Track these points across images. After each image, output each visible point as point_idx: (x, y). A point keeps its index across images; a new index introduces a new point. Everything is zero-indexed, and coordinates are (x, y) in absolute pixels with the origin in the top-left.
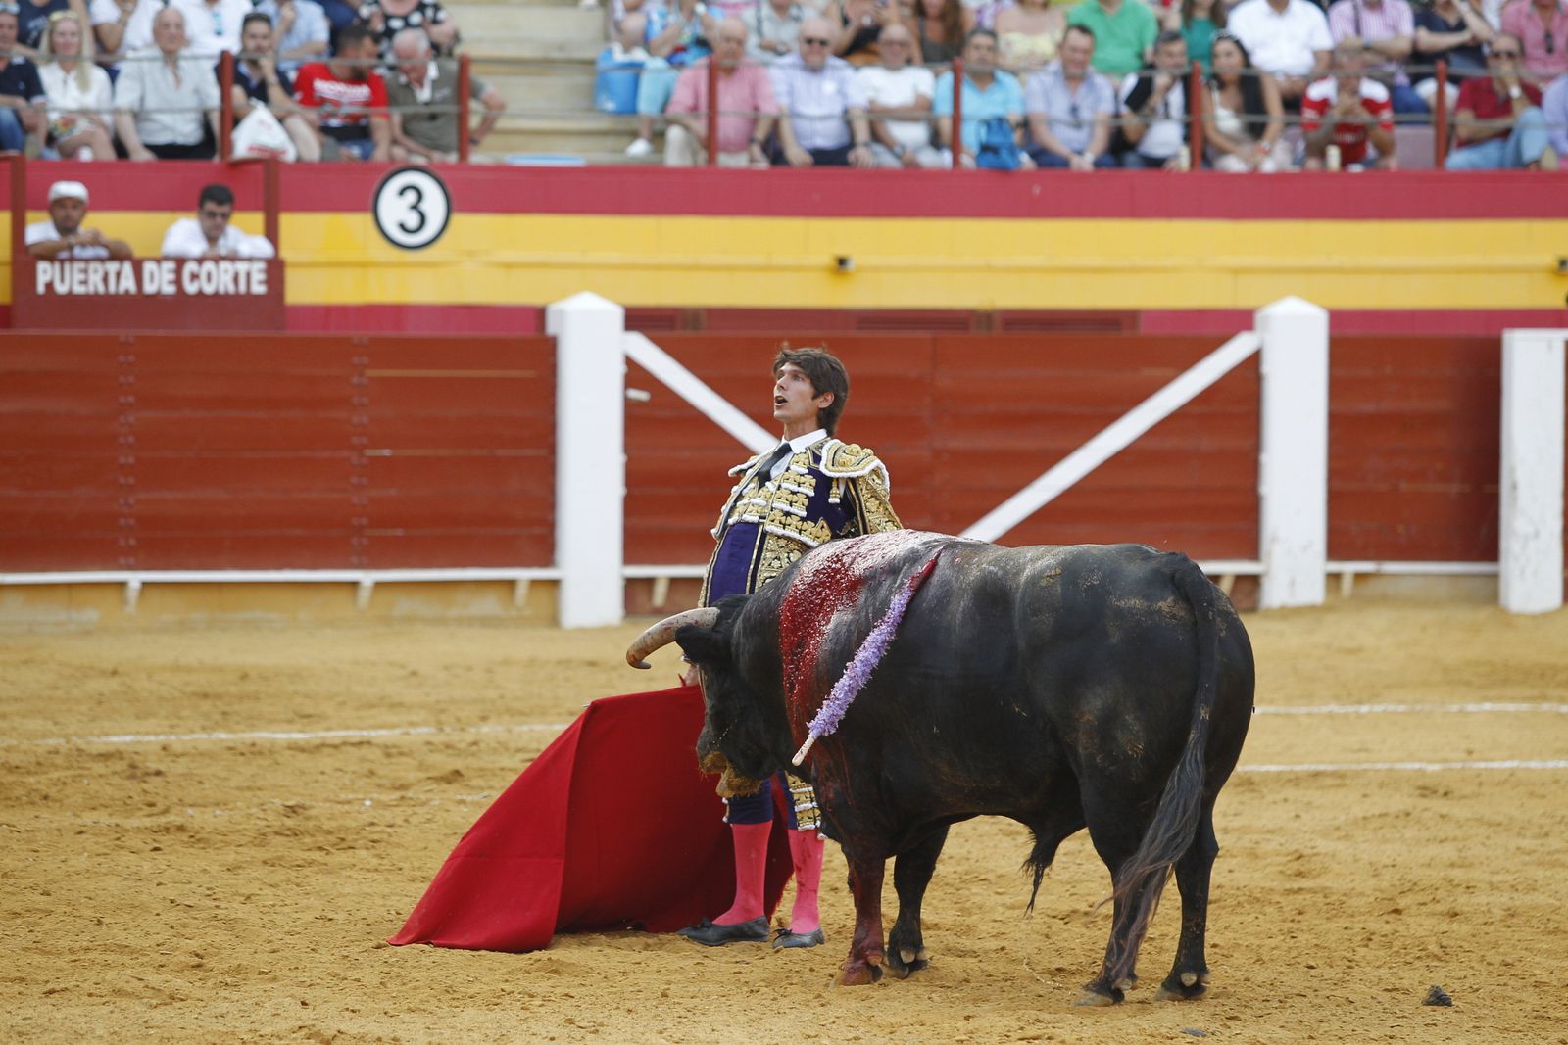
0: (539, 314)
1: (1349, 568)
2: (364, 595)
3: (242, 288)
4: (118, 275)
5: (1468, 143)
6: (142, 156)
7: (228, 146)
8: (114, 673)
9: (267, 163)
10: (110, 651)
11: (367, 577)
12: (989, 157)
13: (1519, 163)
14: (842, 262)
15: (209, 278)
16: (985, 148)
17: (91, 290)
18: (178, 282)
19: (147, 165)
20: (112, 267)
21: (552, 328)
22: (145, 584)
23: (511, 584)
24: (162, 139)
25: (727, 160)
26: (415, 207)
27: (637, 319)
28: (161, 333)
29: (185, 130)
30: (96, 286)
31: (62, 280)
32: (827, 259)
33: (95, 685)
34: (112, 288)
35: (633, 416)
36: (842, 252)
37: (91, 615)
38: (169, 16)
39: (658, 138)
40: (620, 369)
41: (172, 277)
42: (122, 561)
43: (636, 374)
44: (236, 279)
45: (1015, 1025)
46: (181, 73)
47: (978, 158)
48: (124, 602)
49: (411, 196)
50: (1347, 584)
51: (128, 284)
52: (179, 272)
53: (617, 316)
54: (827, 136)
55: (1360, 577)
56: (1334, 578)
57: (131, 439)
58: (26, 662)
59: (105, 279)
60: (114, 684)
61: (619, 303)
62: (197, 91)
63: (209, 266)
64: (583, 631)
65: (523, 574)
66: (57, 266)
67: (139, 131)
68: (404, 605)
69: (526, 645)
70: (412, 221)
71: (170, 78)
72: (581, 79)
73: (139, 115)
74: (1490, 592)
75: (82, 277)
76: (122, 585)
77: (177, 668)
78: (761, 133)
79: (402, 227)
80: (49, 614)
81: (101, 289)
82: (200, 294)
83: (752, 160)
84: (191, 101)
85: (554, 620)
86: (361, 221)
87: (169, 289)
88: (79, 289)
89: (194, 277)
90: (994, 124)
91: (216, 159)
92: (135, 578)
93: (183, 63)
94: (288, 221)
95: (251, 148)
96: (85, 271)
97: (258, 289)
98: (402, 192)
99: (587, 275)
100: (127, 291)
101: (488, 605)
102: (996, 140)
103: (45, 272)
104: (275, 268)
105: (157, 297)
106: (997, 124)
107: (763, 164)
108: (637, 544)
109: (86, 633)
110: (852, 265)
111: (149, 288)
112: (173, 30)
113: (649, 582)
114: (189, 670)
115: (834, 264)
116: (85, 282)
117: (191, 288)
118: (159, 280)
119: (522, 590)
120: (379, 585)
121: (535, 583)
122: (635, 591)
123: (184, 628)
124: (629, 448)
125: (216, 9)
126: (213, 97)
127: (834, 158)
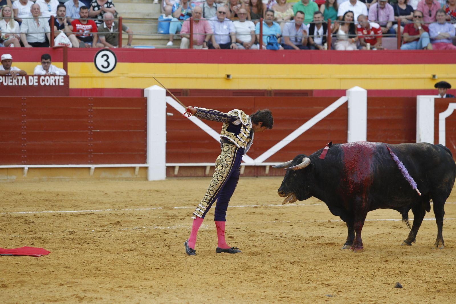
0: (142, 91)
2: (92, 171)
3: (57, 84)
4: (21, 80)
5: (407, 42)
6: (28, 46)
7: (53, 43)
8: (20, 194)
9: (64, 48)
10: (19, 188)
11: (93, 166)
12: (270, 46)
13: (422, 48)
14: (228, 76)
15: (47, 81)
16: (269, 44)
17: (14, 84)
18: (39, 82)
19: (30, 48)
20: (20, 78)
21: (145, 95)
22: (29, 168)
23: (134, 168)
24: (34, 41)
25: (196, 47)
26: (106, 61)
27: (170, 93)
28: (34, 97)
29: (41, 39)
31: (5, 82)
32: (224, 76)
33: (15, 197)
34: (20, 84)
35: (169, 121)
36: (228, 74)
37: (14, 177)
38: (35, 6)
40: (166, 107)
41: (37, 81)
42: (23, 162)
43: (169, 108)
44: (55, 81)
45: (278, 294)
46: (39, 23)
47: (267, 46)
48: (23, 173)
49: (105, 58)
51: (24, 82)
52: (39, 79)
53: (164, 91)
54: (224, 40)
57: (25, 127)
59: (18, 81)
60: (20, 197)
61: (165, 88)
62: (44, 28)
63: (47, 77)
64: (154, 182)
65: (137, 166)
67: (27, 39)
68: (104, 174)
69: (138, 185)
70: (106, 64)
71: (36, 24)
72: (154, 24)
73: (27, 35)
75: (11, 81)
76: (23, 168)
77: (38, 192)
78: (207, 39)
79: (103, 66)
80: (2, 177)
81: (17, 84)
82: (45, 85)
83: (203, 47)
84: (42, 31)
85: (146, 179)
86: (91, 65)
87: (37, 84)
88: (10, 84)
89: (43, 81)
90: (272, 37)
91: (50, 47)
92: (26, 167)
93: (39, 20)
94: (70, 65)
95: (59, 44)
96: (12, 79)
97: (62, 84)
98: (102, 56)
100: (24, 84)
101: (127, 174)
102: (272, 41)
103: (1, 79)
104: (66, 78)
105: (33, 86)
107: (206, 48)
108: (170, 156)
109: (12, 182)
110: (231, 77)
111: (30, 84)
112: (37, 10)
113: (174, 167)
114: (42, 193)
115: (226, 77)
116: (12, 82)
117: (42, 84)
118: (33, 82)
119: (137, 170)
120: (96, 168)
121: (140, 168)
122: (169, 170)
123: (40, 180)
124: (168, 129)
125: (49, 4)
126: (48, 29)
127: (226, 46)
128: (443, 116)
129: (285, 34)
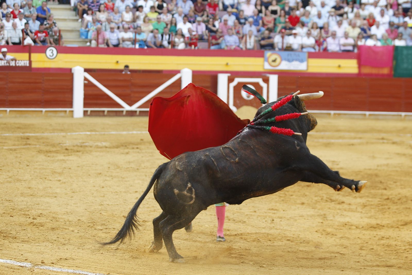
0: (70, 70)
2: (43, 113)
3: (25, 65)
5: (213, 45)
6: (11, 44)
7: (23, 43)
8: (5, 124)
9: (29, 46)
10: (4, 121)
11: (44, 110)
13: (221, 49)
14: (117, 62)
15: (20, 63)
17: (2, 65)
18: (15, 64)
19: (11, 46)
21: (73, 71)
22: (10, 111)
23: (66, 111)
24: (13, 41)
25: (100, 46)
26: (52, 53)
27: (86, 70)
28: (13, 72)
29: (17, 41)
32: (115, 61)
33: (2, 126)
34: (5, 65)
35: (85, 85)
36: (118, 60)
37: (2, 115)
38: (14, 23)
39: (90, 42)
40: (83, 79)
42: (6, 107)
43: (86, 79)
44: (24, 63)
47: (139, 46)
48: (7, 113)
49: (51, 51)
51: (8, 64)
52: (15, 62)
53: (83, 70)
54: (115, 43)
57: (8, 88)
59: (4, 63)
60: (5, 126)
61: (83, 68)
62: (19, 35)
63: (20, 62)
64: (77, 119)
65: (68, 109)
67: (11, 40)
68: (50, 114)
69: (68, 121)
70: (51, 55)
71: (15, 32)
72: (78, 33)
73: (11, 38)
76: (6, 111)
77: (15, 123)
78: (106, 41)
79: (50, 56)
82: (19, 66)
83: (104, 46)
84: (18, 36)
85: (72, 116)
86: (43, 55)
87: (14, 65)
89: (18, 63)
91: (22, 45)
92: (8, 109)
94: (33, 55)
95: (27, 43)
97: (28, 65)
98: (50, 50)
99: (78, 63)
101: (63, 114)
104: (30, 62)
105: (12, 66)
106: (142, 41)
107: (106, 47)
108: (86, 105)
109: (1, 118)
110: (119, 62)
111: (11, 65)
112: (15, 25)
113: (87, 111)
117: (17, 65)
118: (13, 64)
119: (68, 112)
120: (46, 111)
121: (70, 111)
122: (85, 112)
123: (16, 117)
124: (85, 90)
125: (22, 21)
126: (21, 35)
127: (116, 46)
128: (232, 85)
129: (149, 40)
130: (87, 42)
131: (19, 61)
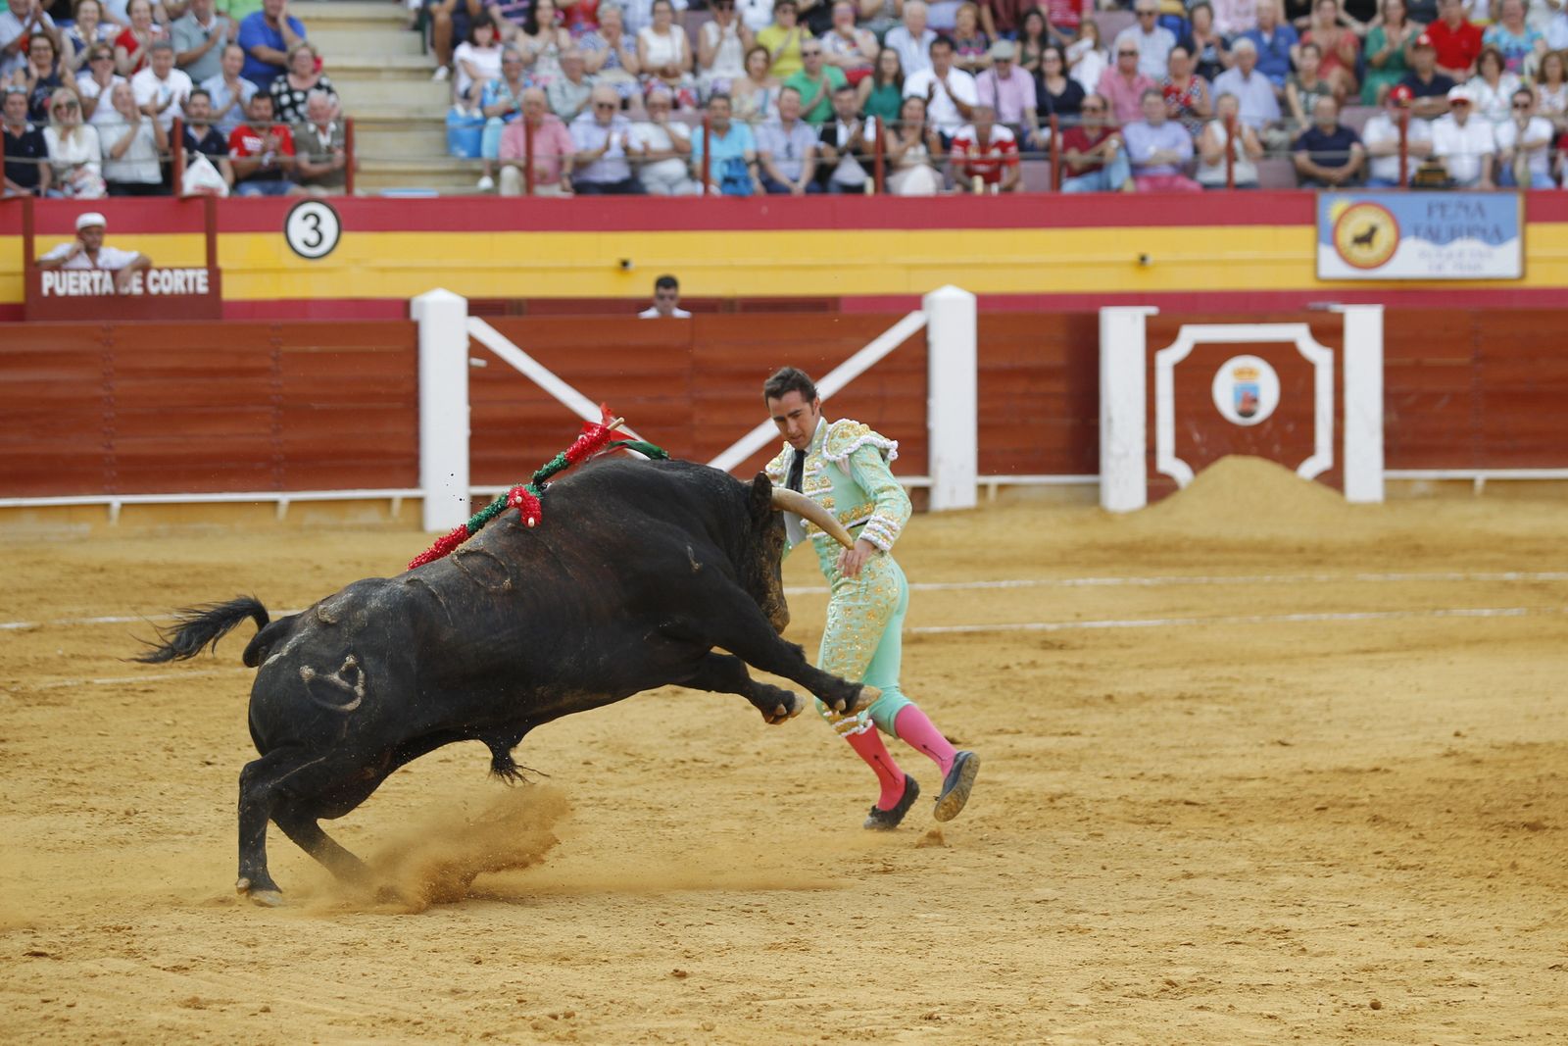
0: (406, 305)
1: (994, 480)
2: (282, 510)
3: (191, 289)
4: (101, 281)
5: (1075, 174)
8: (102, 570)
9: (208, 198)
10: (99, 554)
11: (284, 497)
12: (730, 188)
13: (1109, 190)
14: (625, 264)
15: (167, 282)
16: (728, 180)
17: (82, 291)
18: (144, 285)
21: (415, 315)
22: (124, 505)
23: (388, 501)
25: (542, 191)
26: (315, 228)
27: (478, 308)
28: (134, 323)
29: (149, 174)
30: (85, 290)
31: (61, 285)
32: (614, 262)
33: (88, 578)
34: (97, 290)
35: (475, 378)
36: (625, 256)
37: (84, 528)
39: (495, 174)
40: (464, 345)
41: (140, 281)
42: (107, 487)
43: (476, 348)
44: (186, 284)
47: (722, 187)
48: (108, 517)
49: (312, 221)
50: (992, 493)
52: (144, 278)
53: (461, 305)
55: (1001, 487)
56: (982, 489)
58: (39, 563)
59: (92, 285)
60: (101, 577)
61: (463, 296)
63: (166, 274)
65: (397, 494)
66: (57, 274)
68: (311, 517)
69: (398, 546)
70: (313, 238)
72: (435, 135)
74: (1094, 496)
75: (75, 282)
76: (107, 506)
77: (147, 565)
78: (567, 169)
79: (306, 243)
80: (55, 528)
81: (89, 291)
82: (161, 293)
83: (563, 191)
85: (420, 527)
86: (277, 238)
87: (137, 290)
88: (73, 292)
89: (156, 281)
90: (733, 162)
91: (171, 195)
92: (116, 501)
94: (224, 241)
95: (196, 188)
96: (77, 279)
97: (203, 289)
98: (305, 218)
99: (440, 277)
101: (373, 516)
102: (735, 173)
103: (48, 280)
104: (214, 275)
105: (129, 297)
106: (737, 162)
107: (568, 195)
108: (479, 470)
109: (82, 540)
110: (633, 265)
111: (125, 290)
113: (488, 498)
114: (155, 567)
115: (619, 265)
116: (77, 287)
117: (153, 289)
119: (396, 506)
120: (293, 503)
121: (406, 500)
122: (478, 505)
123: (152, 536)
124: (473, 401)
127: (618, 189)
128: (1168, 359)
130: (479, 174)
131: (160, 270)
